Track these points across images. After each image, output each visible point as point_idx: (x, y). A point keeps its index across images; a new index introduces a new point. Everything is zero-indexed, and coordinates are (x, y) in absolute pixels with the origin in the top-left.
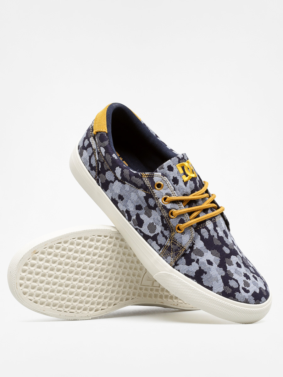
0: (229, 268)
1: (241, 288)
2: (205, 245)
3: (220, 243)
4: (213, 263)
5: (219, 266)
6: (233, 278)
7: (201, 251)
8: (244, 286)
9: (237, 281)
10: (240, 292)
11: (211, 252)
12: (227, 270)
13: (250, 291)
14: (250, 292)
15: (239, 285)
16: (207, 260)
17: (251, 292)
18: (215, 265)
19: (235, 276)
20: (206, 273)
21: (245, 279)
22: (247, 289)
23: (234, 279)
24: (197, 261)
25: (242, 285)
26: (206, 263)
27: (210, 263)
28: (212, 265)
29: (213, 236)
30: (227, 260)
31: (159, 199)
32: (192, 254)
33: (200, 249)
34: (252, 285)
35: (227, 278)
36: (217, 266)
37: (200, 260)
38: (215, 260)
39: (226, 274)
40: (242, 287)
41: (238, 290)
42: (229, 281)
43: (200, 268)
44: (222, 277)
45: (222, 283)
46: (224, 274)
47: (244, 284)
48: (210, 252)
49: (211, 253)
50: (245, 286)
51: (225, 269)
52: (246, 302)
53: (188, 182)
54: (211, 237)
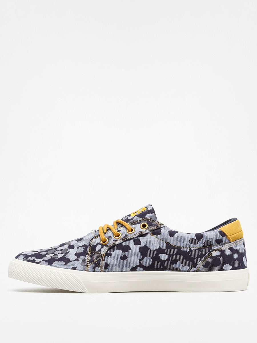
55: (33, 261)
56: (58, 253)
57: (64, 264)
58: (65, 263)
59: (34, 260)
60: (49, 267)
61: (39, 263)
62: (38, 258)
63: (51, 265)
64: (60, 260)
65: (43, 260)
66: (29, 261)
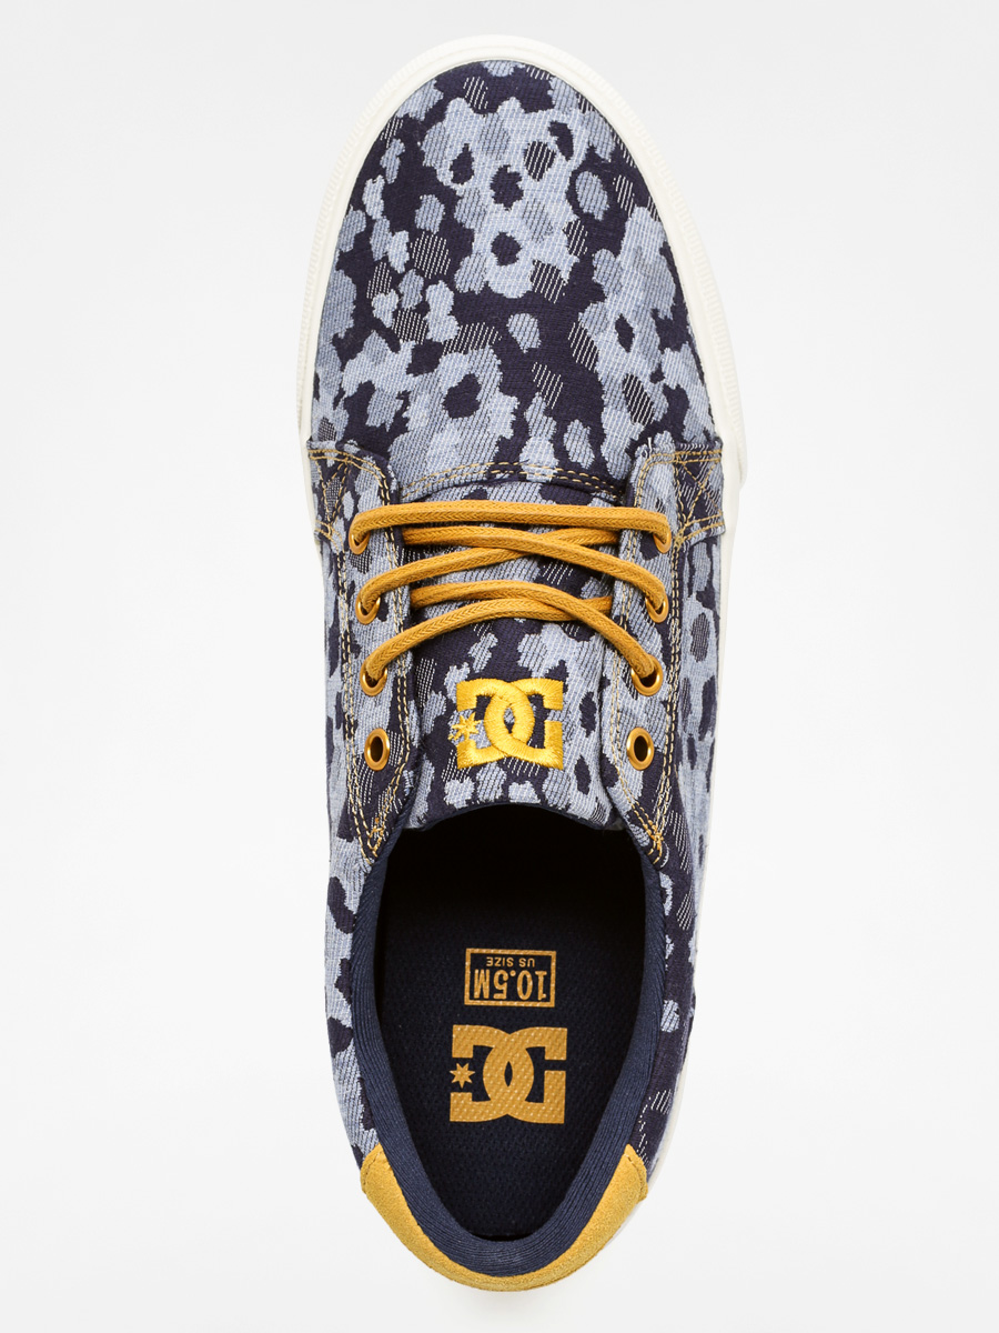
0: (565, 263)
1: (574, 158)
2: (601, 406)
3: (540, 373)
4: (612, 321)
5: (598, 294)
6: (575, 213)
7: (627, 399)
8: (560, 157)
9: (572, 196)
10: (591, 149)
11: (594, 365)
12: (575, 259)
13: (548, 125)
14: (552, 123)
15: (575, 174)
16: (628, 350)
17: (543, 119)
18: (613, 307)
19: (563, 214)
20: (655, 313)
21: (527, 183)
22: (551, 142)
23: (577, 209)
24: (657, 376)
25: (561, 168)
26: (636, 341)
27: (625, 334)
28: (621, 316)
29: (547, 412)
30: (553, 295)
31: (665, 703)
32: (658, 416)
33: (625, 410)
34: (519, 143)
35: (602, 233)
36: (608, 301)
37: (649, 372)
38: (597, 325)
39: (595, 246)
40: (567, 159)
41: (592, 162)
42: (600, 217)
43: (662, 348)
44: (616, 252)
45: (628, 229)
46: (602, 256)
47: (549, 166)
48: (597, 369)
49: (596, 360)
50: (554, 154)
51: (583, 269)
52: (584, 104)
53: (543, 670)
54: (561, 415)
55: (371, 168)
56: (400, 296)
57: (336, 335)
58: (342, 335)
59: (383, 172)
60: (329, 258)
61: (356, 201)
62: (387, 193)
63: (338, 267)
64: (363, 310)
65: (370, 221)
66: (379, 148)
